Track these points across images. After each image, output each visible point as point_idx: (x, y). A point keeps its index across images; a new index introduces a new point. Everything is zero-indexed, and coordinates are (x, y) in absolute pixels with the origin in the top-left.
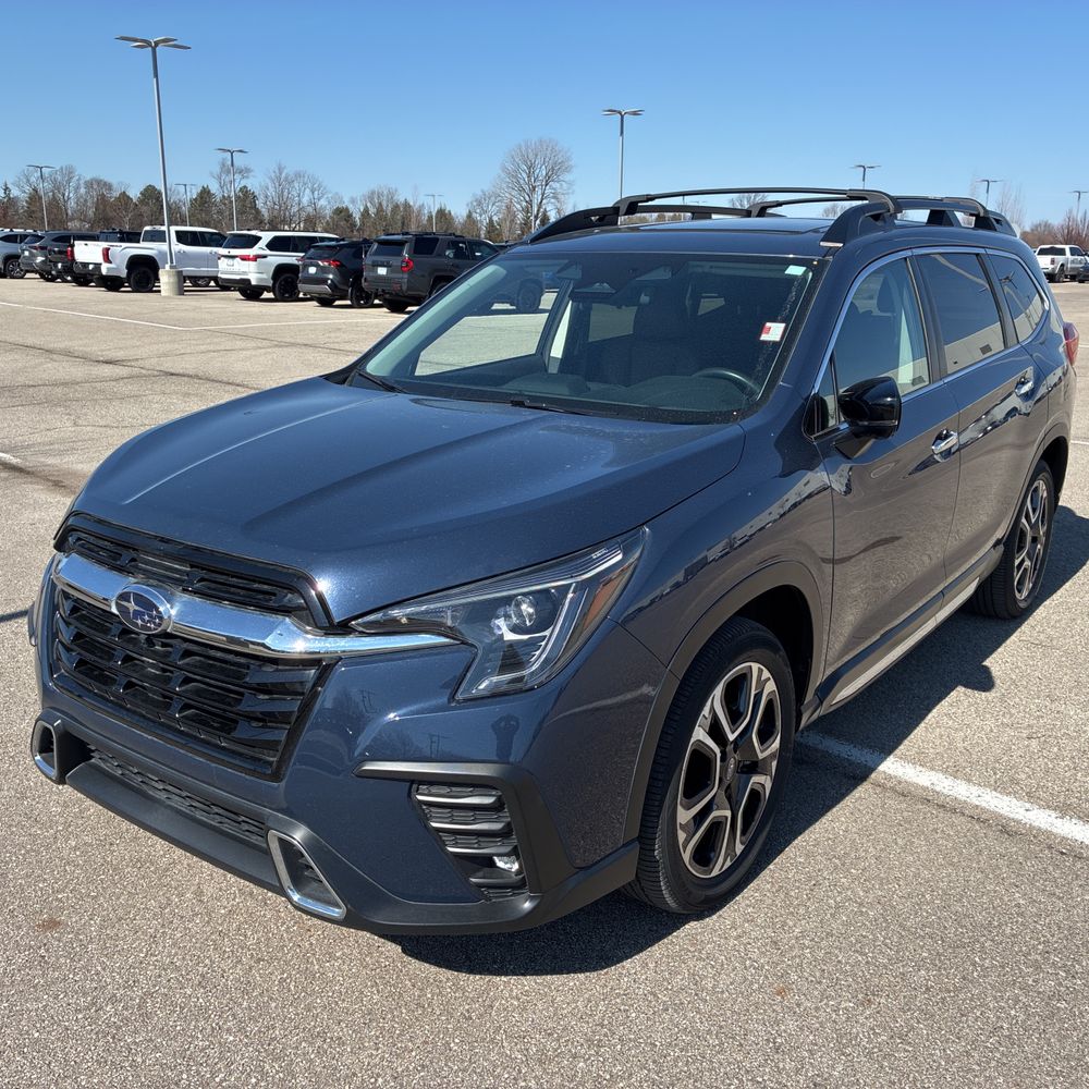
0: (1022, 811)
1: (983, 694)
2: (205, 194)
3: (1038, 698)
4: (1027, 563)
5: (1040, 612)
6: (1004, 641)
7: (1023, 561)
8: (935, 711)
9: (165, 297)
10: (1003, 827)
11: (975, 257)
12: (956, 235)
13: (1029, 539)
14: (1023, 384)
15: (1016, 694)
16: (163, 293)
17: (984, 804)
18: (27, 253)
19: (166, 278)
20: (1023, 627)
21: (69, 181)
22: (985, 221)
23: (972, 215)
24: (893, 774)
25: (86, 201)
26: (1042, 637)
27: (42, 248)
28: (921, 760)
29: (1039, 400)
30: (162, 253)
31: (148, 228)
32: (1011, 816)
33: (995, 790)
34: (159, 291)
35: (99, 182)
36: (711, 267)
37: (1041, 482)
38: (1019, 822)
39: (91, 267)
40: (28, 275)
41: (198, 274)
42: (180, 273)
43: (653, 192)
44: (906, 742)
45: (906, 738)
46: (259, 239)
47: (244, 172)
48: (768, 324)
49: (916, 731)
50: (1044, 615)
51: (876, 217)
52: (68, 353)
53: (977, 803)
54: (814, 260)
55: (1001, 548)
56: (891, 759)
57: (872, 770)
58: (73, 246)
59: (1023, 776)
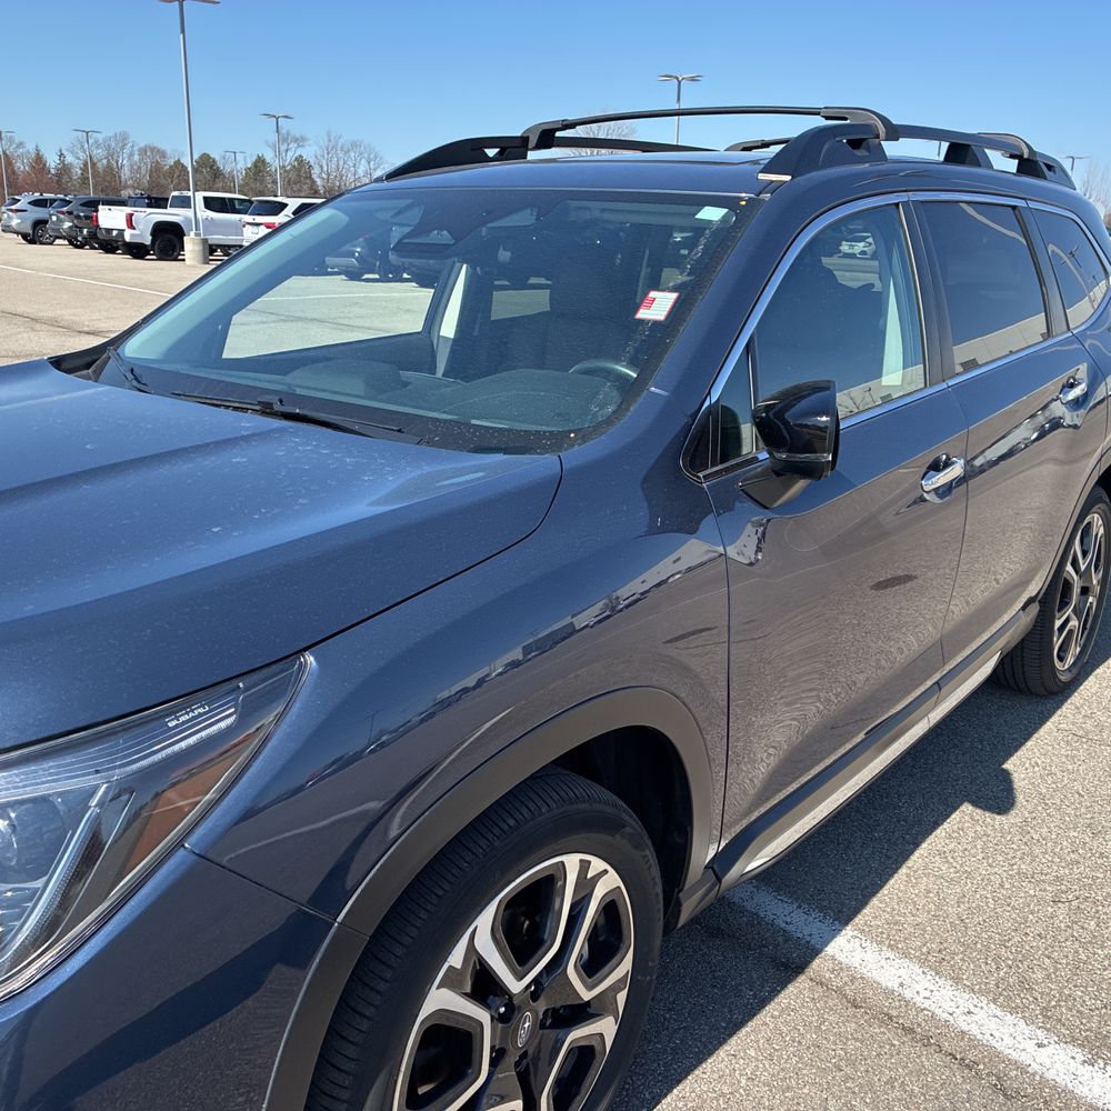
0: (1030, 1046)
1: (998, 817)
2: (260, 164)
3: (1075, 829)
4: (1074, 623)
5: (1090, 685)
6: (1036, 729)
7: (1067, 621)
8: (924, 845)
9: (189, 266)
10: (999, 1079)
11: (1010, 210)
12: (982, 178)
13: (1076, 590)
14: (1072, 386)
15: (1043, 821)
16: (187, 262)
17: (974, 1030)
18: (54, 218)
19: (191, 246)
20: (1064, 708)
21: (123, 148)
22: (1030, 165)
23: (1012, 156)
24: (844, 961)
25: (139, 168)
26: (1089, 725)
27: (70, 213)
28: (891, 939)
29: (1094, 406)
30: (188, 220)
31: (175, 193)
32: (1014, 1055)
33: (994, 1001)
34: (184, 260)
35: (153, 149)
36: (603, 210)
37: (1096, 516)
38: (1023, 1069)
39: (115, 233)
40: (58, 242)
41: (231, 243)
42: (205, 241)
43: (571, 117)
44: (875, 901)
45: (874, 894)
46: (286, 205)
47: (300, 141)
48: (653, 294)
49: (892, 882)
50: (1093, 690)
51: (855, 144)
52: (53, 323)
53: (965, 1028)
54: (741, 199)
55: (1035, 609)
56: (848, 931)
57: (815, 952)
58: (97, 211)
59: (1039, 975)
